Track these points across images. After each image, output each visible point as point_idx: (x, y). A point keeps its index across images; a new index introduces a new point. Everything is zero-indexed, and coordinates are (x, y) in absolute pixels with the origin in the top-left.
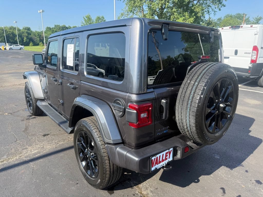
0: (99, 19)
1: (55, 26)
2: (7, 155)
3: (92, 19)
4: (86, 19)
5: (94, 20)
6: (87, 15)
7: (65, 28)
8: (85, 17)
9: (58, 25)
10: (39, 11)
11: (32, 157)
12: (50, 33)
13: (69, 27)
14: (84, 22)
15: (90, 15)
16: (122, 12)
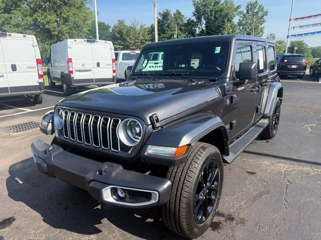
2: (310, 174)
11: (289, 162)
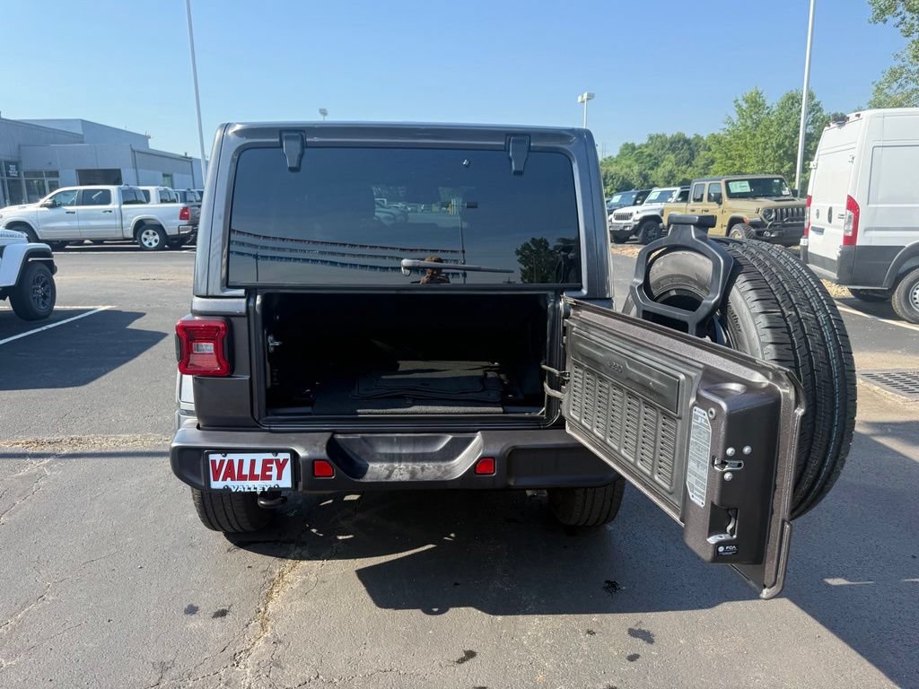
0: (793, 104)
1: (651, 138)
3: (768, 105)
4: (745, 106)
5: (774, 108)
6: (748, 93)
7: (682, 143)
8: (740, 98)
9: (660, 133)
10: (580, 99)
12: (628, 162)
13: (694, 138)
14: (735, 117)
15: (760, 90)
16: (896, 64)
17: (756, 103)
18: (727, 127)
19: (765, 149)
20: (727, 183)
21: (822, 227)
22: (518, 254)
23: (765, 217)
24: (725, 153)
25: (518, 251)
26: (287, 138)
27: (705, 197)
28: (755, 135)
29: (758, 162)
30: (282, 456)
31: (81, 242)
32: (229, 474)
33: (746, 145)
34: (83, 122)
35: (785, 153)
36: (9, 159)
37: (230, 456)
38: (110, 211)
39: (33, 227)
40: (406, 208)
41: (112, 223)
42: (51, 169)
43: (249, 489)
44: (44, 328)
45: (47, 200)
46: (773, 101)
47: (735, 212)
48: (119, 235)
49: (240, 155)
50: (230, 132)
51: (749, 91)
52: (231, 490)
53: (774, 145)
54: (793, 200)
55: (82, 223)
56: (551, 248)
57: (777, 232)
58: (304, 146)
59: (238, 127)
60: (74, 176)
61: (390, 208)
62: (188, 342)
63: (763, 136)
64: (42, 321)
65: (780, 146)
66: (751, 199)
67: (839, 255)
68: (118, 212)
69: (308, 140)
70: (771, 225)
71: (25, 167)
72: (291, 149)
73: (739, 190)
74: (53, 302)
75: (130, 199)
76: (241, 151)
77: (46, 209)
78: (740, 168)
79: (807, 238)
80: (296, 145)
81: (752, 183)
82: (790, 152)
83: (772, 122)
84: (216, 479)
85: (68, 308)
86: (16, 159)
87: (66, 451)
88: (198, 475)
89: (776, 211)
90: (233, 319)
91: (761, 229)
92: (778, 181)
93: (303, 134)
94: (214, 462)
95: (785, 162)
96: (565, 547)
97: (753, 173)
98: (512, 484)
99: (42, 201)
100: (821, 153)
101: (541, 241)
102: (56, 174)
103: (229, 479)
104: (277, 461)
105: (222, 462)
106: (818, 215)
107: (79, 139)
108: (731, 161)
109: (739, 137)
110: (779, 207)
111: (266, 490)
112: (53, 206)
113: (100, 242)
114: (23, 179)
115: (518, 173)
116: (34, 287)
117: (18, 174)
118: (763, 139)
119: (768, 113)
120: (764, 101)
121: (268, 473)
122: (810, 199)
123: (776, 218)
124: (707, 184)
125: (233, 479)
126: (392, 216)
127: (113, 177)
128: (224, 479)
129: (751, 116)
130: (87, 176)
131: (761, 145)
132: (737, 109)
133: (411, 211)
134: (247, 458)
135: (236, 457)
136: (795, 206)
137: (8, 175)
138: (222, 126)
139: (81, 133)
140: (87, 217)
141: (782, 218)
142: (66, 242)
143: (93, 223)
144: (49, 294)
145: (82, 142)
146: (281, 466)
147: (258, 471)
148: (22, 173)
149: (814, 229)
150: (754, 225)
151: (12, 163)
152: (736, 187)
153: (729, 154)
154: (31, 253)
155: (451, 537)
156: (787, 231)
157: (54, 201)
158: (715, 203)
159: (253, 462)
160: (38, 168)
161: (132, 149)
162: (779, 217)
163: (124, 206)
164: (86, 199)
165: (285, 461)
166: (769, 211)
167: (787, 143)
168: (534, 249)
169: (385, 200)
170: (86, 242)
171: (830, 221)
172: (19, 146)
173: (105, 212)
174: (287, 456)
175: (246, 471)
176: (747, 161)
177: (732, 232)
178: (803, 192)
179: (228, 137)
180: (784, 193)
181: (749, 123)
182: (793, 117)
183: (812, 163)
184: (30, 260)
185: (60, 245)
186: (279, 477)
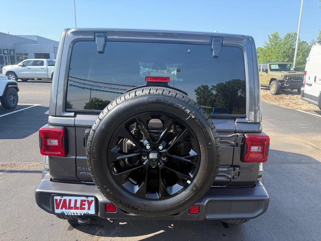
0: (289, 37)
4: (272, 37)
5: (283, 39)
6: (273, 33)
8: (270, 35)
14: (268, 41)
15: (277, 32)
17: (276, 37)
18: (265, 45)
19: (279, 53)
20: (270, 65)
21: (311, 84)
22: (195, 92)
23: (285, 78)
24: (264, 54)
25: (196, 90)
26: (98, 36)
27: (261, 70)
28: (275, 48)
29: (276, 58)
30: (90, 199)
31: (33, 79)
32: (64, 206)
33: (271, 52)
34: (38, 37)
35: (286, 55)
36: (11, 49)
37: (64, 198)
38: (43, 68)
39: (16, 73)
40: (149, 70)
41: (44, 73)
42: (26, 53)
43: (74, 214)
44: (12, 113)
45: (21, 63)
46: (282, 36)
47: (273, 76)
48: (46, 77)
49: (74, 44)
50: (69, 32)
51: (273, 32)
52: (65, 214)
53: (282, 52)
54: (295, 72)
55: (34, 72)
56: (209, 89)
57: (289, 84)
58: (106, 40)
59: (73, 30)
60: (33, 56)
61: (144, 70)
62: (45, 139)
63: (278, 48)
64: (12, 109)
65: (284, 52)
66: (279, 71)
67: (319, 95)
68: (46, 69)
69: (108, 37)
70: (287, 82)
71: (16, 52)
72: (99, 42)
73: (274, 68)
74: (17, 102)
75: (51, 64)
76: (74, 42)
77: (21, 67)
78: (269, 60)
79: (304, 87)
80: (102, 40)
81: (279, 65)
82: (288, 55)
83: (281, 43)
84: (58, 208)
85: (23, 104)
86: (13, 49)
87: (8, 169)
88: (49, 206)
89: (289, 76)
90: (68, 128)
91: (283, 83)
92: (289, 65)
93: (106, 34)
94: (56, 200)
95: (286, 58)
96: (224, 235)
97: (274, 62)
98: (207, 218)
99: (19, 64)
100: (311, 55)
101: (206, 86)
102: (27, 54)
103: (64, 208)
104: (88, 201)
105: (60, 200)
106: (309, 79)
107: (36, 42)
108: (266, 57)
109: (269, 49)
110: (290, 75)
111: (82, 215)
112: (23, 66)
113: (40, 79)
114: (16, 56)
115: (215, 57)
116: (10, 96)
117: (14, 54)
118: (278, 50)
119: (280, 40)
120: (279, 36)
121: (83, 207)
122: (306, 73)
123: (289, 79)
124: (262, 65)
125: (66, 209)
126: (144, 73)
127: (47, 56)
128: (62, 208)
129: (274, 41)
130: (38, 56)
131: (277, 52)
132: (269, 39)
133: (151, 71)
134: (73, 199)
135: (67, 198)
136: (296, 75)
137: (10, 54)
138: (65, 29)
139: (36, 40)
140: (36, 70)
141: (291, 79)
142: (28, 79)
143: (37, 72)
144: (16, 99)
145: (37, 43)
146: (90, 203)
147: (78, 205)
148: (15, 54)
149: (307, 84)
150: (280, 81)
151: (12, 50)
152: (273, 67)
153: (265, 55)
154: (9, 84)
155: (171, 226)
156: (293, 84)
157: (24, 64)
158: (265, 72)
159: (76, 201)
160: (20, 52)
161: (54, 46)
162: (290, 79)
163: (48, 67)
164: (35, 64)
165: (92, 201)
166: (286, 76)
167: (287, 52)
168: (202, 89)
169: (142, 67)
170: (35, 79)
171: (315, 81)
172: (15, 44)
173: (42, 68)
174: (93, 199)
175: (72, 205)
176: (272, 57)
177: (272, 83)
178: (303, 69)
179: (68, 36)
180: (291, 69)
181: (273, 44)
182: (289, 42)
183: (307, 58)
184: (9, 86)
185: (25, 80)
186: (89, 209)
